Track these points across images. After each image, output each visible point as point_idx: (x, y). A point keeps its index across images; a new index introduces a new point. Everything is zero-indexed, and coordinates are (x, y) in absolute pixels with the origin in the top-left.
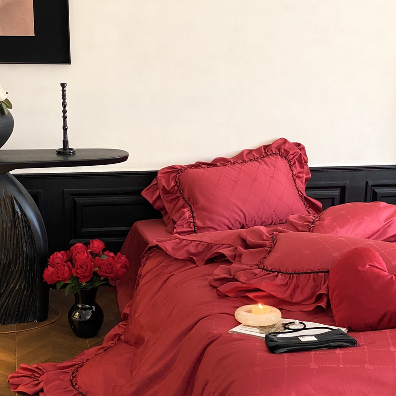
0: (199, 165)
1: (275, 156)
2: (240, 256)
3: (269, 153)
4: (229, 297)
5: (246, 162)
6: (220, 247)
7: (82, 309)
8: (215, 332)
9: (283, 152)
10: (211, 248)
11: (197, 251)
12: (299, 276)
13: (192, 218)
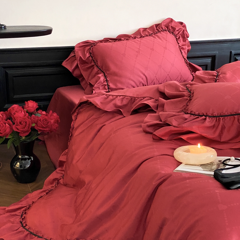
0: (106, 40)
1: (165, 32)
2: (163, 106)
3: (160, 30)
4: (164, 140)
5: (143, 37)
7: (22, 159)
8: (163, 172)
9: (170, 28)
10: (134, 101)
11: (123, 104)
12: (224, 118)
13: (106, 82)
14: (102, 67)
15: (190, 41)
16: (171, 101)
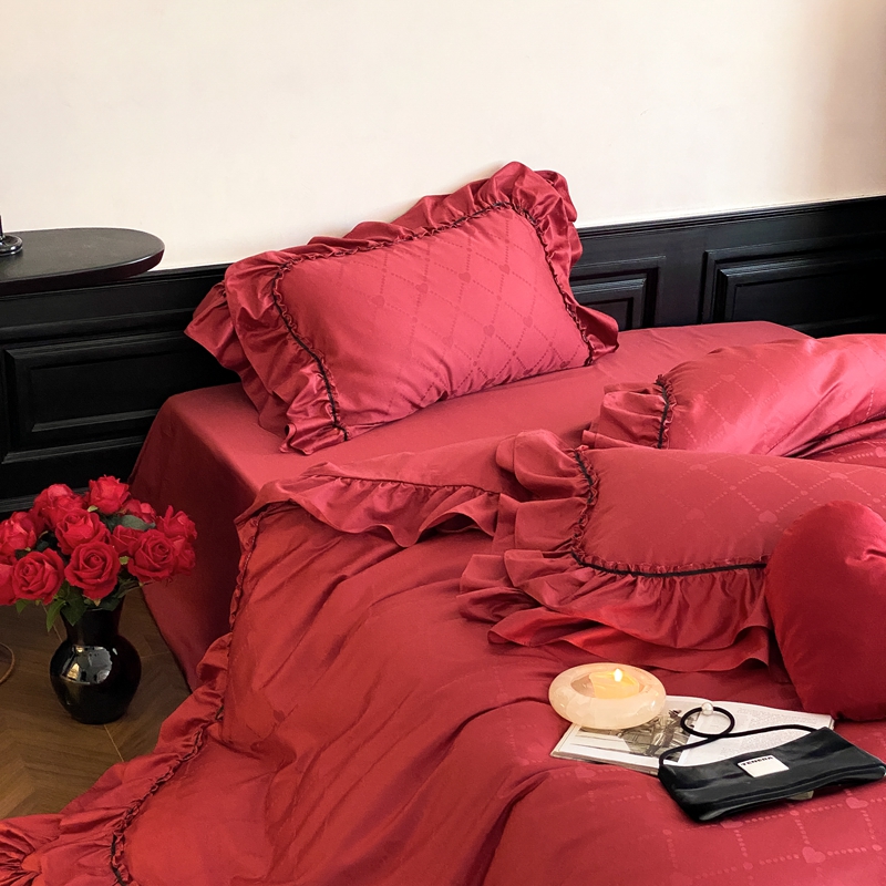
0: (321, 247)
1: (502, 210)
2: (511, 519)
3: (487, 205)
4: (521, 646)
5: (436, 232)
6: (449, 494)
8: (526, 762)
9: (519, 198)
10: (426, 498)
11: (392, 508)
12: (686, 580)
13: (325, 391)
14: (312, 341)
15: (578, 230)
16: (535, 507)
